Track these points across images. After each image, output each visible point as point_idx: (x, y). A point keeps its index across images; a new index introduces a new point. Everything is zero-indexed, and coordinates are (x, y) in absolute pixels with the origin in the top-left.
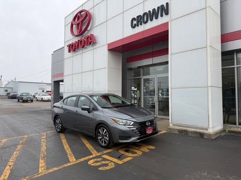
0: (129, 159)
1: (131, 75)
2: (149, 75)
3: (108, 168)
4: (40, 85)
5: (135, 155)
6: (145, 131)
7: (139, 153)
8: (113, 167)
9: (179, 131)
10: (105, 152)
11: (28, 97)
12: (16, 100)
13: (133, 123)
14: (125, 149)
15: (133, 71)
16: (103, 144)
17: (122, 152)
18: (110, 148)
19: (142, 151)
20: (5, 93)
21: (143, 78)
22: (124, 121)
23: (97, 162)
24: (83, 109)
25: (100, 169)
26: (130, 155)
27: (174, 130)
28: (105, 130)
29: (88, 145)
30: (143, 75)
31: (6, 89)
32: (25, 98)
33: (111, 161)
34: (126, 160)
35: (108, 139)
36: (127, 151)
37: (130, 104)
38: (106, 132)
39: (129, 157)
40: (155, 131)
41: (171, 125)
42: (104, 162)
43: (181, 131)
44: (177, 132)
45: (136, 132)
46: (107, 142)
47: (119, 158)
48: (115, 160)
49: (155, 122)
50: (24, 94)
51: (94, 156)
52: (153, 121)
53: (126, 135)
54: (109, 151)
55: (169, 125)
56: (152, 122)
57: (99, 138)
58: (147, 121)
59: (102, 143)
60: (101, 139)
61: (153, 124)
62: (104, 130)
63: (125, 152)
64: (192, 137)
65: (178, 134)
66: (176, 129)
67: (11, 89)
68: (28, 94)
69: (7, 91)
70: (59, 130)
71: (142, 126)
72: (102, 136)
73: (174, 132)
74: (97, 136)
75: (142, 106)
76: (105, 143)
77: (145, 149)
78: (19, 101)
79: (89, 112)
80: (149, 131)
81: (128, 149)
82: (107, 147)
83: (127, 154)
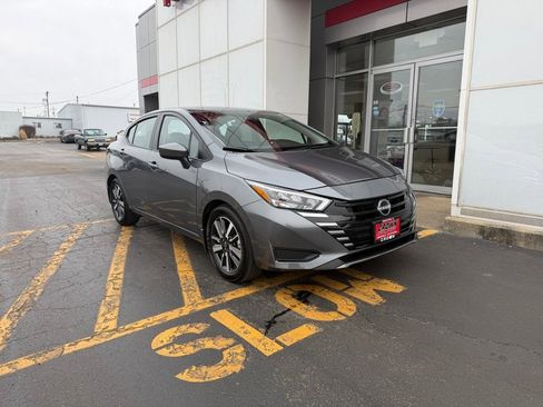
0: (303, 332)
1: (336, 68)
2: (392, 62)
3: (214, 373)
4: (131, 112)
5: (331, 316)
6: (372, 232)
7: (346, 307)
8: (238, 368)
9: (482, 230)
10: (229, 296)
11: (99, 138)
12: (75, 146)
13: (326, 202)
14: (298, 288)
15: (343, 55)
16: (227, 269)
17: (284, 300)
18: (247, 283)
19: (355, 300)
20: (56, 132)
21: (373, 72)
22: (297, 197)
23: (184, 339)
24: (167, 154)
25: (184, 376)
26: (311, 313)
27: (465, 226)
28: (231, 225)
29: (185, 269)
30: (374, 65)
31: (59, 122)
32: (91, 141)
33: (239, 340)
34: (293, 337)
35: (239, 254)
36: (303, 297)
37: (323, 142)
38: (233, 233)
39: (306, 324)
40: (407, 234)
41: (455, 212)
42: (208, 344)
43: (488, 233)
44: (474, 235)
45: (335, 236)
46: (237, 263)
47: (270, 326)
48: (254, 336)
49: (407, 200)
50: (90, 132)
51: (186, 311)
52: (402, 198)
53: (298, 244)
54: (243, 292)
55: (449, 213)
56: (397, 200)
57: (217, 248)
58: (379, 199)
59: (224, 264)
60: (220, 253)
61: (403, 207)
62: (227, 225)
63: (294, 301)
64: (527, 251)
65: (477, 240)
66: (473, 226)
67: (69, 122)
68: (98, 132)
69: (60, 126)
70: (120, 218)
71: (362, 215)
72: (221, 243)
73: (463, 234)
74: (209, 244)
75: (366, 149)
76: (232, 265)
77: (369, 292)
78: (80, 148)
79: (186, 166)
80: (386, 233)
81: (309, 289)
82: (238, 280)
83: (301, 309)
